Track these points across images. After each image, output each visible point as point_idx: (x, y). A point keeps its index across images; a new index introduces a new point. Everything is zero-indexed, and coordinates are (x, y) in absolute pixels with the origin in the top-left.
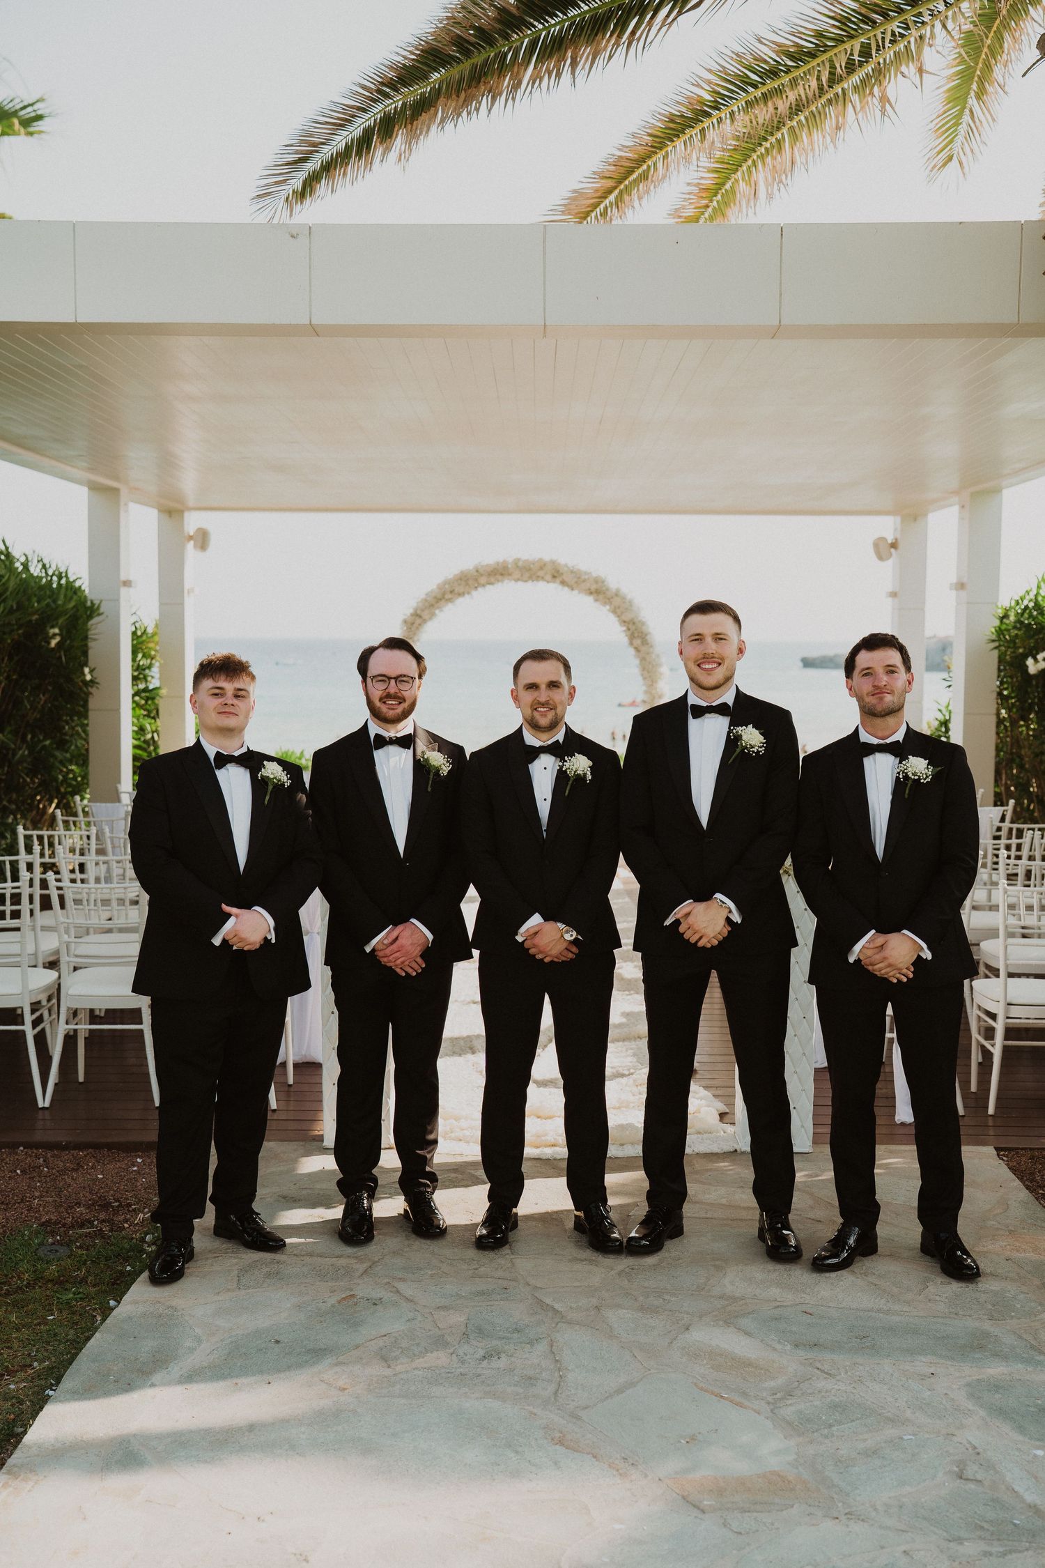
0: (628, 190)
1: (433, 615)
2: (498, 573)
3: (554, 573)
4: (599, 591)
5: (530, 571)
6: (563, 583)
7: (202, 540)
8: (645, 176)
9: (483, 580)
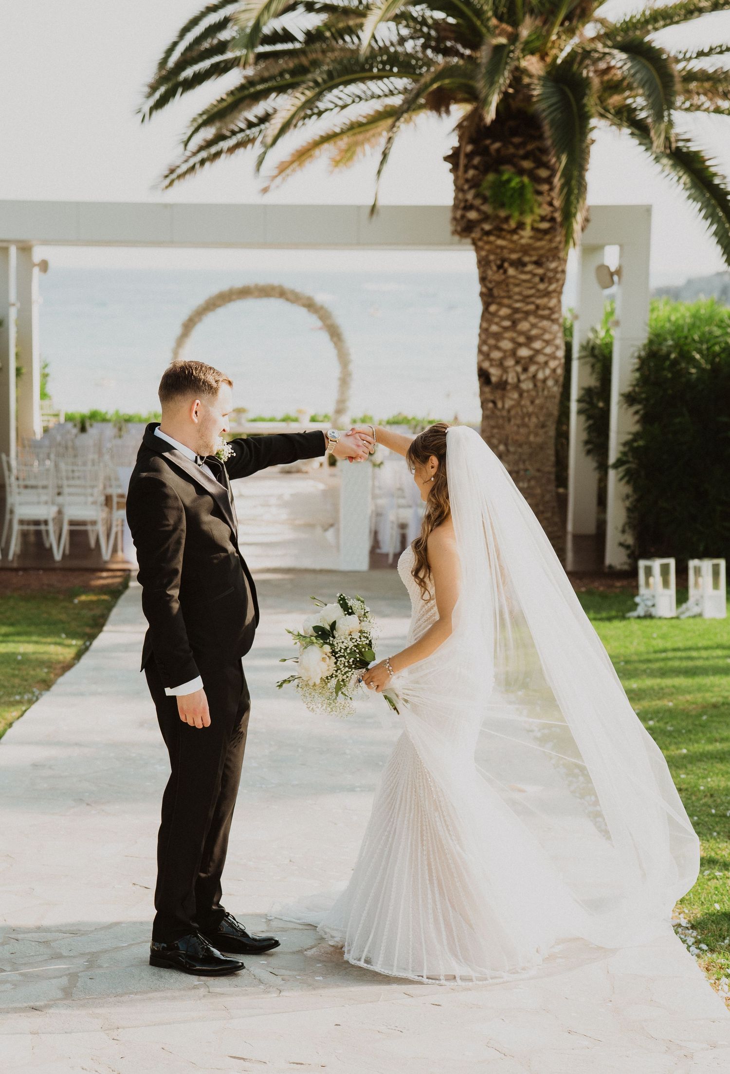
0: (304, 161)
1: (200, 320)
2: (244, 293)
3: (281, 293)
4: (310, 305)
5: (266, 292)
6: (287, 300)
7: (44, 266)
8: (311, 156)
9: (234, 297)
